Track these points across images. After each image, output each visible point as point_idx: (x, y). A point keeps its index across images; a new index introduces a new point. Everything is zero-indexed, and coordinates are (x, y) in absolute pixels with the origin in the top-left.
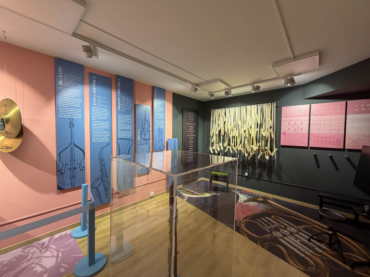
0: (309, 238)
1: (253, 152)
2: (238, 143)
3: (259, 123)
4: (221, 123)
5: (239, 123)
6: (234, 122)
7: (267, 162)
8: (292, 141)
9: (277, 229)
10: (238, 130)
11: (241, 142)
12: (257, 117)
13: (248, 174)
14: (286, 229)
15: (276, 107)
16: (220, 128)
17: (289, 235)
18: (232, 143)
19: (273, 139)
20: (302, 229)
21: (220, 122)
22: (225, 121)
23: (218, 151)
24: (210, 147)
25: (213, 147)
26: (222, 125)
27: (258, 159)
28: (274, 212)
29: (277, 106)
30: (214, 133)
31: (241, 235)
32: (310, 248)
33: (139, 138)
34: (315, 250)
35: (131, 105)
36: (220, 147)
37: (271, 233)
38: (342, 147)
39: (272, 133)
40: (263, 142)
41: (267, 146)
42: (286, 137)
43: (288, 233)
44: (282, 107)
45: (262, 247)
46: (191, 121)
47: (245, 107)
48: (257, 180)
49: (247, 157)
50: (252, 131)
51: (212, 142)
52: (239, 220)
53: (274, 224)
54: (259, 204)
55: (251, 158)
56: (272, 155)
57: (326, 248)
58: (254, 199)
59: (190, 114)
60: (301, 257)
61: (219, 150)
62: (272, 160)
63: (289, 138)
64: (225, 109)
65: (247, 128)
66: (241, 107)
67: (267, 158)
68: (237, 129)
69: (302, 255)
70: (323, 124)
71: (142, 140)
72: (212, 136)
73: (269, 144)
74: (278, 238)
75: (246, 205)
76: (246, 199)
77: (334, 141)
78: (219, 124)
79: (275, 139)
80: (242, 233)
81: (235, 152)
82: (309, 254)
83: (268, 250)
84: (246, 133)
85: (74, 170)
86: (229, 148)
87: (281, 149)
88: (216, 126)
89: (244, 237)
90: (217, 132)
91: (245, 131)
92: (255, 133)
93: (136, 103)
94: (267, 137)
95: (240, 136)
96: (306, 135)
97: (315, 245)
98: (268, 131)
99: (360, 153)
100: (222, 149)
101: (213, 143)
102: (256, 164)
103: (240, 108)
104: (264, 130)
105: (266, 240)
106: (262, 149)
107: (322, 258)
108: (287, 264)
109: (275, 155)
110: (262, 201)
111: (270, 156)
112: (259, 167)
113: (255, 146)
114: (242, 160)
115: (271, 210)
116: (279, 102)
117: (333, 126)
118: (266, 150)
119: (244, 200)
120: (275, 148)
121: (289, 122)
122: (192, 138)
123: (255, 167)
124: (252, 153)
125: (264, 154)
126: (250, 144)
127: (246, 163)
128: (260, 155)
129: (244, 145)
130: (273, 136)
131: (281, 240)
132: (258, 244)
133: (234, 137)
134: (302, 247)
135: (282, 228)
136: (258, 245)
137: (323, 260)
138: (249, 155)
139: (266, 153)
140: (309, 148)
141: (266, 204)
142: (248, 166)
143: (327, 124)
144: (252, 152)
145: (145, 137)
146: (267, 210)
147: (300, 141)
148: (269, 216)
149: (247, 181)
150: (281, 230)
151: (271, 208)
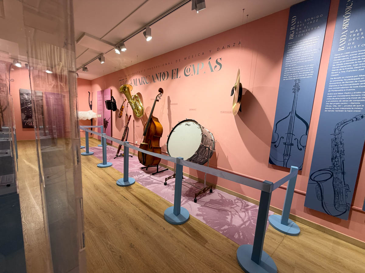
85: (290, 146)
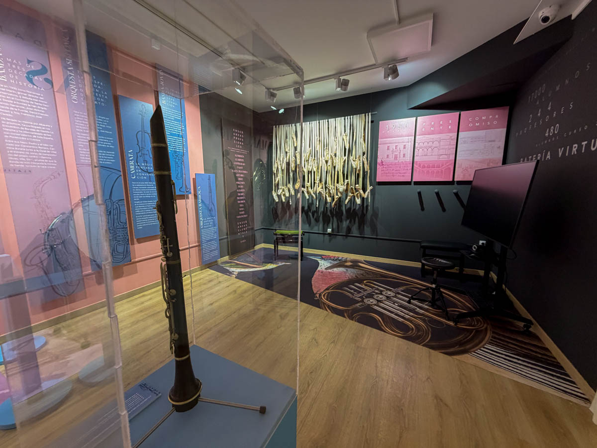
0: (408, 299)
1: (339, 194)
2: (317, 181)
3: (347, 148)
4: (289, 150)
5: (318, 148)
6: (310, 147)
7: (359, 209)
8: (392, 174)
9: (370, 296)
10: (316, 161)
11: (321, 180)
12: (344, 138)
13: (332, 230)
14: (382, 294)
15: (372, 122)
16: (288, 157)
17: (385, 300)
18: (308, 182)
19: (367, 172)
20: (402, 291)
21: (288, 148)
22: (295, 145)
23: (286, 197)
24: (274, 191)
25: (279, 191)
26: (291, 153)
27: (346, 205)
28: (367, 276)
29: (373, 120)
30: (280, 168)
31: (322, 310)
32: (410, 310)
33: (132, 168)
34: (416, 312)
35: (105, 95)
36: (289, 190)
37: (362, 301)
38: (451, 180)
39: (366, 163)
40: (353, 178)
41: (358, 184)
42: (385, 169)
43: (384, 298)
44: (380, 122)
45: (350, 319)
46: (238, 145)
47: (326, 120)
48: (345, 237)
49: (330, 203)
50: (337, 161)
51: (276, 182)
52: (319, 293)
53: (366, 290)
54: (347, 270)
55: (335, 205)
56: (365, 197)
57: (428, 307)
58: (341, 264)
59: (235, 133)
60: (399, 321)
61: (287, 195)
62: (365, 205)
63: (387, 170)
64: (296, 126)
65: (330, 157)
66: (321, 121)
67: (358, 201)
68: (314, 159)
69: (401, 320)
70: (430, 147)
71: (139, 172)
72: (275, 172)
73: (361, 180)
74: (372, 305)
75: (330, 273)
76: (329, 265)
77: (442, 171)
78: (286, 150)
79: (369, 171)
80: (323, 307)
81: (312, 197)
82: (409, 317)
83: (358, 322)
84: (329, 164)
86: (303, 192)
87: (378, 187)
88: (282, 155)
89: (326, 312)
90: (284, 166)
91: (327, 162)
92: (342, 164)
93: (118, 93)
94: (358, 168)
95: (320, 171)
96: (409, 164)
97: (416, 306)
98: (359, 160)
99: (470, 186)
100: (293, 194)
101: (278, 184)
102: (343, 213)
103: (319, 123)
104: (354, 159)
105: (355, 311)
106: (352, 188)
107: (424, 318)
108: (383, 333)
109: (369, 196)
110: (351, 265)
111: (363, 199)
112: (347, 218)
113: (342, 185)
114: (322, 209)
115: (362, 275)
116: (376, 112)
117: (442, 149)
118: (357, 190)
119: (326, 267)
120: (369, 186)
121: (388, 145)
122: (242, 175)
123: (342, 219)
124: (337, 197)
125: (354, 197)
126: (334, 183)
127: (329, 213)
128: (349, 197)
129: (326, 183)
130: (367, 167)
131: (376, 308)
132: (344, 317)
133: (311, 172)
134: (401, 311)
135: (377, 293)
136: (345, 319)
137: (424, 321)
138: (333, 200)
139: (357, 195)
140: (413, 183)
141: (357, 269)
142: (331, 218)
143: (435, 147)
144: (337, 195)
145: (147, 166)
146: (357, 276)
147: (402, 173)
148: (360, 282)
149: (330, 241)
150: (375, 297)
151: (362, 272)
